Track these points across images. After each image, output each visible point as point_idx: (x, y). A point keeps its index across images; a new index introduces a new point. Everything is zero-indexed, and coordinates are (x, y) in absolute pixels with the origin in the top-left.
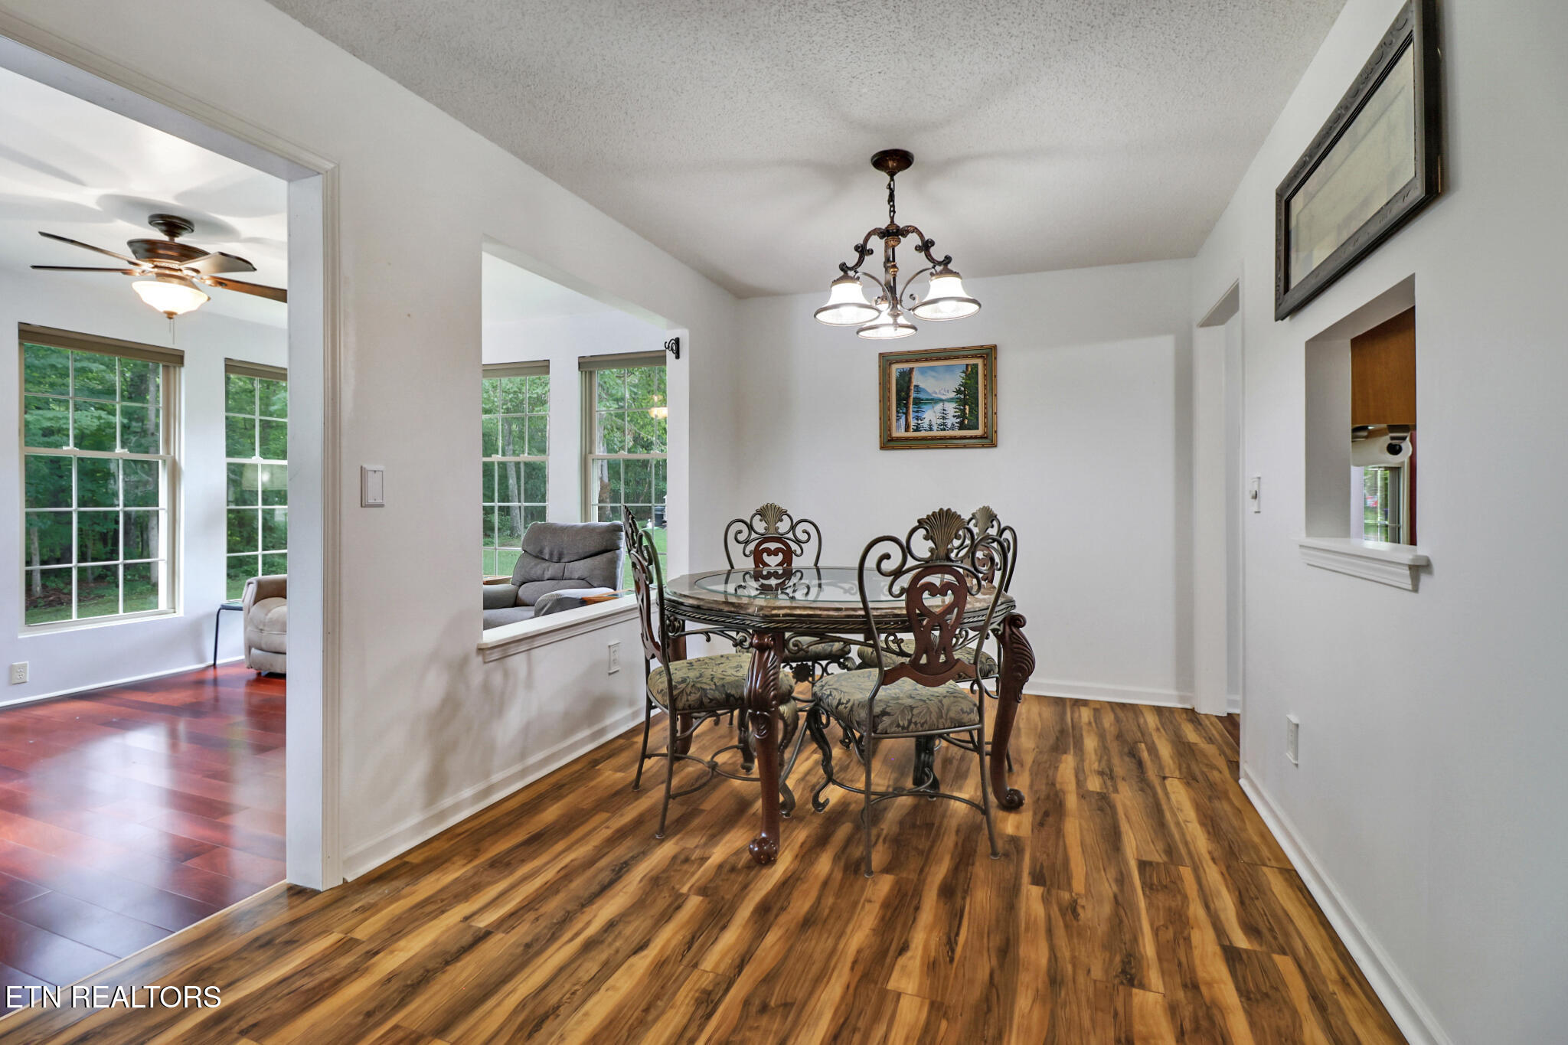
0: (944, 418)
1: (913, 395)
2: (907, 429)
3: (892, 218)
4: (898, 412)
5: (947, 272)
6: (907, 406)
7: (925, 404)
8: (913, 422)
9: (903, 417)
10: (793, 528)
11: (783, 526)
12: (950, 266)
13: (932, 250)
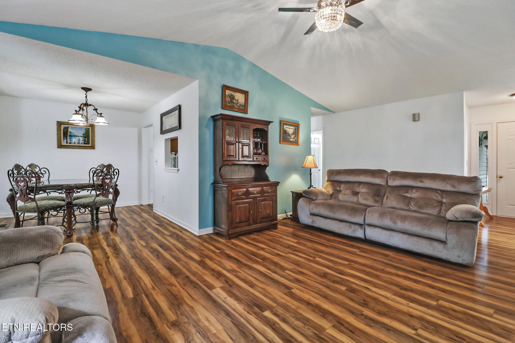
0: (79, 141)
1: (69, 134)
2: (67, 143)
3: (86, 101)
4: (64, 138)
5: (101, 116)
6: (67, 137)
7: (73, 137)
8: (69, 141)
9: (66, 140)
10: (40, 170)
11: (37, 170)
12: (102, 115)
13: (97, 111)
